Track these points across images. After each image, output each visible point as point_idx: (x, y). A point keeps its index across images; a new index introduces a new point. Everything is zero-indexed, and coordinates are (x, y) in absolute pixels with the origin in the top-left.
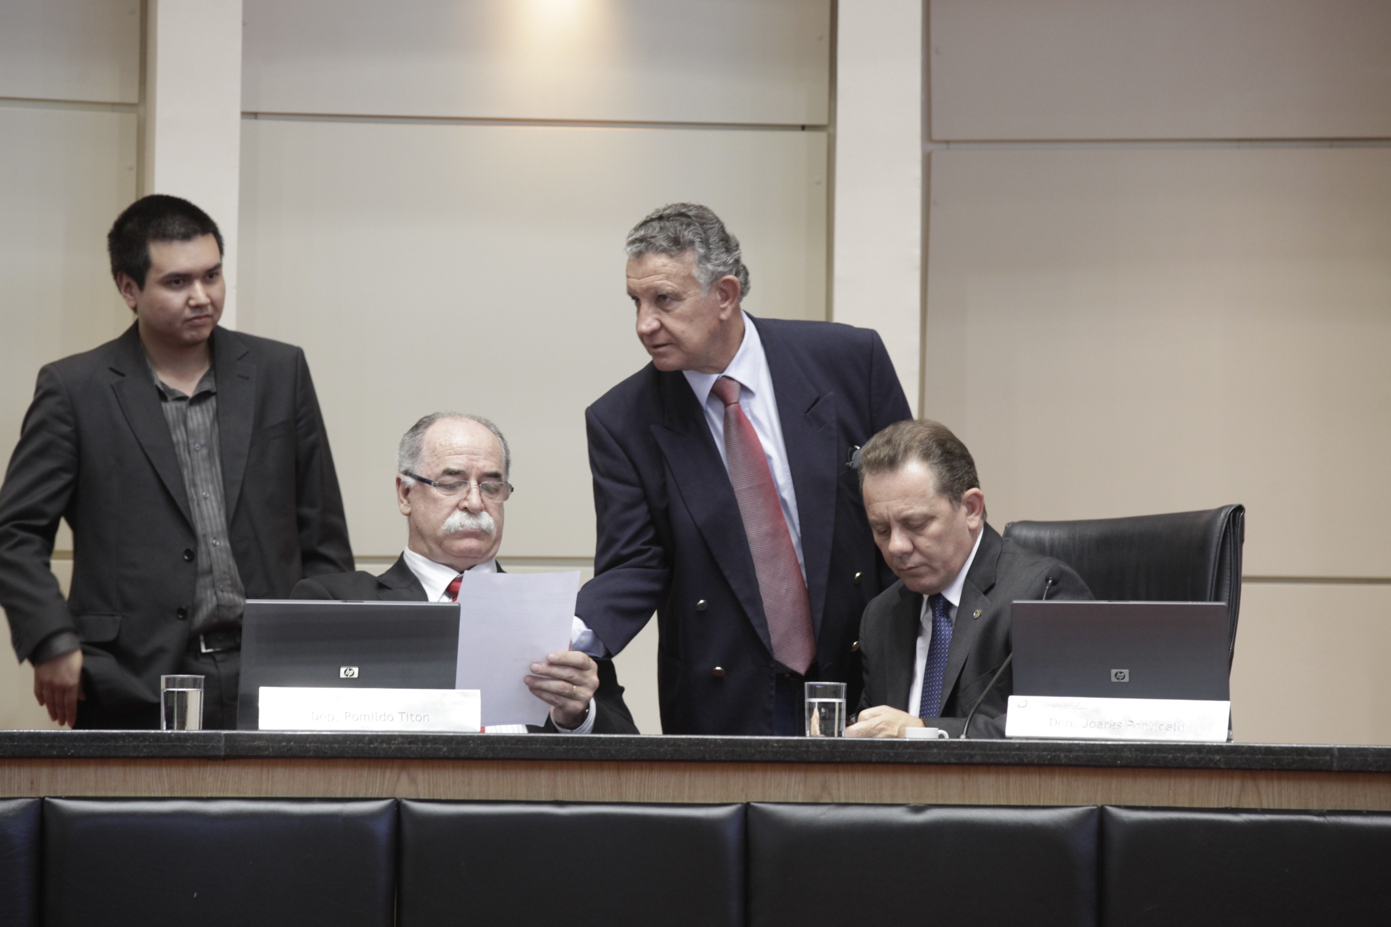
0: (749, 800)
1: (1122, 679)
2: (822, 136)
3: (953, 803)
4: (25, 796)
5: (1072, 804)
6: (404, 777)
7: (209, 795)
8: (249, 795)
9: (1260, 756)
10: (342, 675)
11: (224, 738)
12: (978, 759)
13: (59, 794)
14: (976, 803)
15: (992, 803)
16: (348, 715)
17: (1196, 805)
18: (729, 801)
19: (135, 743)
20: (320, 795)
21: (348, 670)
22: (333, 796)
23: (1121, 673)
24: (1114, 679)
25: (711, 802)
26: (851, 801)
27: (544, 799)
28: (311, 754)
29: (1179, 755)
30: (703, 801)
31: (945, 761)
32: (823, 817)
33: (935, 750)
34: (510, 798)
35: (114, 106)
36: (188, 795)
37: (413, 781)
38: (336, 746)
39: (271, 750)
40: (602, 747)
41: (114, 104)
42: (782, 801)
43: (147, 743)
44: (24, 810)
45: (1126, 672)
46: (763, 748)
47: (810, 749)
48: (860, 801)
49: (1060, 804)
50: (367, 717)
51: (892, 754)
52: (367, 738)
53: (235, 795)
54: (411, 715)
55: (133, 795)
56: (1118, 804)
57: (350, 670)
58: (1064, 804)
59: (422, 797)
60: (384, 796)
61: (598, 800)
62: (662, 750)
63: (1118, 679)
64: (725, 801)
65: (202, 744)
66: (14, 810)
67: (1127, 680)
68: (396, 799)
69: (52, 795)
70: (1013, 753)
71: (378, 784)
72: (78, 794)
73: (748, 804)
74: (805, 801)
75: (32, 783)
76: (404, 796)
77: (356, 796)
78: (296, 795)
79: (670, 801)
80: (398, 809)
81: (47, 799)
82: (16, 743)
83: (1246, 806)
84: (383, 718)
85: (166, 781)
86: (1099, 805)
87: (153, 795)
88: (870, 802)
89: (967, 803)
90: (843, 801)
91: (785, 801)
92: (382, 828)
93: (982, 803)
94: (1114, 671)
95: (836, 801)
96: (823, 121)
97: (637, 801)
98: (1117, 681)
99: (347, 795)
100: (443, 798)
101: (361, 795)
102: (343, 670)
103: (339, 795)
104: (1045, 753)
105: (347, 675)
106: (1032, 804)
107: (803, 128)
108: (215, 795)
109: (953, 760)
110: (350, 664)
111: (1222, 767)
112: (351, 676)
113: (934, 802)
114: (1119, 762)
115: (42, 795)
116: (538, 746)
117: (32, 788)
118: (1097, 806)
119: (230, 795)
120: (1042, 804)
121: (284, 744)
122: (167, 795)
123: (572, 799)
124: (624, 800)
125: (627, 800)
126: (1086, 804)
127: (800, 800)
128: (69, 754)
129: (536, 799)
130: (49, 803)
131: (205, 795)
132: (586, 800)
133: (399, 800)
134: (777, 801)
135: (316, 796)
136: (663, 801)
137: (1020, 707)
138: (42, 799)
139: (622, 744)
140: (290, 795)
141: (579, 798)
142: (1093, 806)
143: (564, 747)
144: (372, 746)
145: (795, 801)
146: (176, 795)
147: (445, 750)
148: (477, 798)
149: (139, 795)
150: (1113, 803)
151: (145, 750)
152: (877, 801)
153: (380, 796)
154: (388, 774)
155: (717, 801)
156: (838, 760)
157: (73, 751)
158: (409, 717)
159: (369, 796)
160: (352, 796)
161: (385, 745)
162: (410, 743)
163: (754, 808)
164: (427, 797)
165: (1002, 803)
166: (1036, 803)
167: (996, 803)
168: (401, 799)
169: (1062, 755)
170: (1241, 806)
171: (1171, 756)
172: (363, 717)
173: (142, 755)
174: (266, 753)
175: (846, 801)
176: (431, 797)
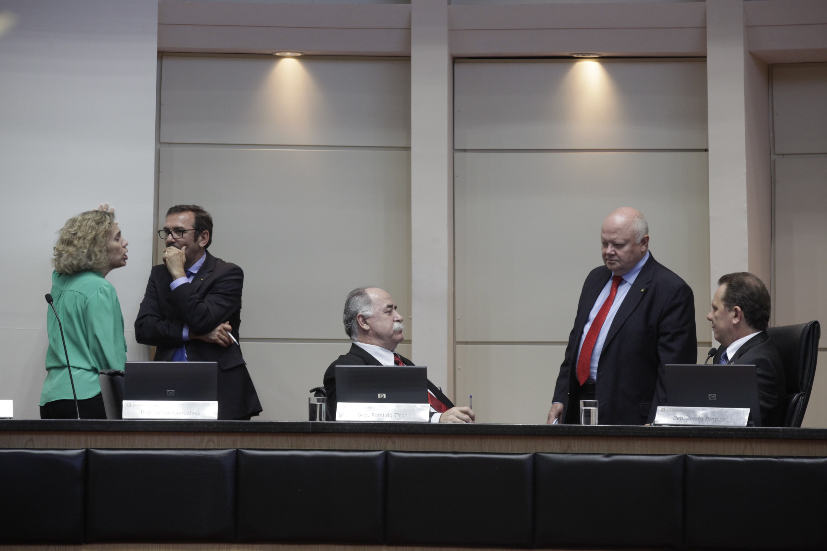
0: (537, 452)
1: (713, 399)
4: (231, 448)
5: (672, 454)
6: (390, 442)
7: (308, 448)
8: (324, 448)
10: (378, 397)
11: (311, 425)
12: (631, 434)
13: (245, 447)
15: (640, 453)
16: (373, 414)
17: (726, 454)
18: (528, 452)
19: (274, 426)
20: (354, 449)
21: (381, 395)
22: (360, 449)
23: (713, 396)
24: (710, 398)
25: (520, 452)
26: (580, 452)
27: (449, 450)
28: (348, 431)
29: (716, 432)
30: (517, 452)
31: (618, 435)
32: (566, 459)
33: (613, 430)
34: (435, 451)
36: (299, 448)
37: (394, 443)
38: (358, 428)
40: (471, 429)
42: (551, 452)
43: (279, 426)
44: (230, 454)
45: (715, 395)
48: (584, 452)
49: (669, 453)
50: (381, 415)
53: (319, 448)
54: (400, 415)
55: (276, 448)
56: (692, 453)
57: (382, 395)
59: (397, 450)
60: (381, 449)
61: (472, 452)
62: (496, 430)
63: (712, 398)
64: (526, 452)
65: (302, 427)
66: (225, 454)
67: (715, 399)
68: (386, 451)
69: (242, 448)
70: (646, 431)
71: (379, 444)
72: (251, 448)
74: (561, 452)
75: (234, 443)
76: (390, 450)
77: (370, 449)
78: (344, 449)
79: (503, 452)
80: (387, 454)
81: (239, 449)
86: (684, 454)
87: (284, 448)
88: (588, 452)
89: (629, 453)
90: (577, 452)
92: (380, 463)
94: (710, 395)
95: (574, 452)
97: (489, 452)
99: (366, 449)
100: (406, 450)
101: (372, 449)
102: (379, 395)
103: (362, 449)
104: (660, 431)
105: (381, 397)
108: (310, 448)
109: (621, 434)
110: (382, 392)
111: (734, 437)
112: (383, 397)
113: (614, 453)
114: (691, 435)
116: (444, 428)
117: (234, 445)
118: (683, 454)
119: (316, 448)
120: (661, 453)
122: (290, 448)
123: (460, 451)
126: (677, 454)
127: (558, 452)
128: (247, 431)
129: (446, 451)
130: (240, 451)
131: (305, 448)
132: (467, 451)
134: (549, 452)
135: (353, 449)
137: (663, 411)
138: (237, 449)
140: (341, 449)
141: (464, 451)
142: (681, 454)
143: (455, 428)
144: (373, 428)
145: (556, 452)
146: (294, 448)
147: (404, 430)
148: (421, 450)
149: (278, 448)
150: (690, 453)
152: (591, 452)
153: (380, 449)
154: (383, 440)
155: (523, 452)
157: (248, 429)
159: (375, 449)
160: (368, 449)
161: (379, 428)
162: (389, 427)
163: (538, 455)
164: (399, 450)
165: (644, 453)
167: (642, 453)
168: (388, 451)
169: (667, 432)
170: (744, 454)
171: (712, 432)
172: (379, 415)
173: (277, 431)
174: (329, 431)
175: (578, 452)
176: (401, 450)
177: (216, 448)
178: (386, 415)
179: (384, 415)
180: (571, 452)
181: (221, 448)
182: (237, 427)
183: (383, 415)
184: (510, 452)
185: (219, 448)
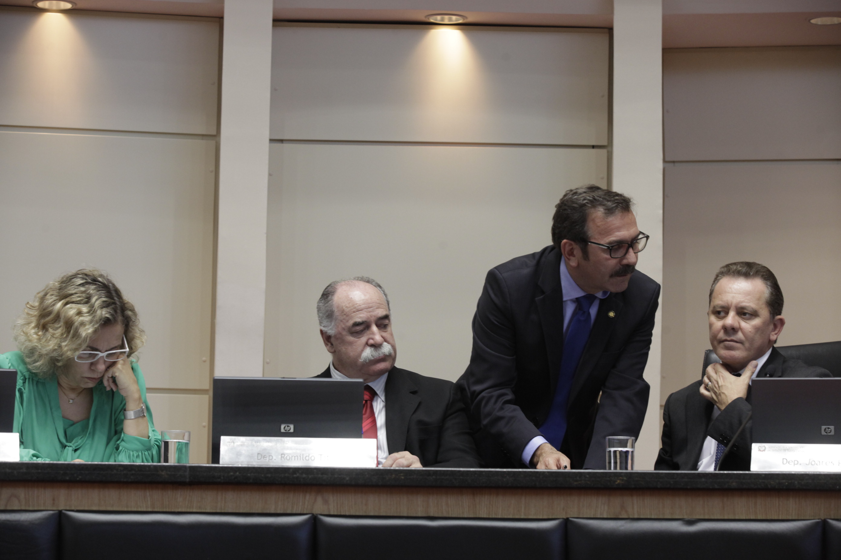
0: (568, 516)
1: (829, 433)
2: (604, 152)
3: (716, 518)
4: (49, 509)
5: (802, 518)
6: (319, 500)
7: (180, 510)
8: (208, 511)
10: (282, 430)
11: (188, 469)
12: (734, 485)
13: (73, 508)
14: (733, 518)
15: (744, 518)
16: (283, 456)
18: (553, 517)
20: (260, 511)
21: (286, 427)
22: (268, 512)
23: (828, 428)
24: (823, 433)
25: (541, 517)
26: (642, 517)
27: (420, 515)
28: (251, 481)
30: (535, 517)
31: (711, 487)
32: (622, 528)
33: (703, 480)
34: (395, 515)
35: (203, 136)
36: (165, 510)
37: (326, 502)
38: (269, 475)
39: (222, 478)
40: (461, 477)
41: (203, 135)
42: (592, 517)
44: (48, 519)
45: (832, 427)
46: (578, 478)
48: (649, 517)
49: (794, 518)
50: (296, 458)
52: (291, 470)
53: (198, 511)
55: (125, 509)
56: (836, 518)
57: (288, 426)
58: (796, 518)
59: (332, 513)
60: (305, 512)
61: (459, 516)
62: (505, 480)
63: (826, 433)
64: (550, 517)
65: (173, 473)
66: (39, 519)
67: (833, 433)
68: (313, 514)
69: (68, 508)
70: (760, 481)
71: (301, 504)
72: (86, 508)
73: (567, 519)
74: (609, 517)
75: (54, 500)
76: (319, 513)
77: (285, 512)
78: (241, 511)
79: (511, 517)
80: (314, 521)
81: (64, 512)
85: (149, 500)
86: (823, 518)
87: (140, 510)
88: (656, 517)
89: (726, 518)
90: (636, 516)
91: (594, 517)
92: (304, 536)
93: (737, 518)
94: (823, 427)
95: (631, 517)
96: (605, 143)
97: (487, 517)
98: (826, 434)
99: (279, 512)
100: (347, 514)
101: (289, 512)
102: (283, 426)
103: (272, 511)
104: (784, 481)
105: (286, 430)
106: (773, 518)
107: (593, 147)
108: (183, 510)
110: (288, 422)
112: (289, 431)
113: (702, 517)
114: (838, 488)
115: (60, 509)
117: (54, 504)
118: (821, 519)
119: (194, 510)
120: (780, 518)
121: (232, 474)
122: (150, 510)
123: (440, 515)
124: (478, 516)
125: (480, 516)
126: (812, 518)
127: (605, 516)
129: (414, 515)
130: (65, 514)
131: (177, 510)
132: (450, 516)
133: (316, 515)
134: (589, 516)
135: (257, 512)
136: (506, 517)
137: (761, 451)
138: (60, 512)
139: (476, 476)
140: (237, 511)
141: (445, 515)
142: (819, 519)
143: (434, 477)
145: (601, 517)
146: (156, 510)
148: (372, 514)
149: (129, 509)
150: (833, 517)
151: (132, 477)
152: (661, 517)
153: (302, 512)
154: (308, 497)
155: (545, 517)
156: (633, 486)
157: (80, 477)
159: (294, 512)
160: (282, 512)
161: (304, 476)
163: (571, 521)
164: (336, 513)
165: (752, 518)
166: (776, 518)
167: (747, 518)
168: (317, 514)
169: (796, 482)
172: (293, 458)
173: (130, 480)
174: (219, 480)
175: (638, 517)
176: (339, 514)
177: (23, 508)
178: (304, 456)
179: (302, 457)
180: (627, 517)
181: (31, 508)
182: (62, 472)
183: (299, 457)
184: (522, 517)
185: (27, 508)
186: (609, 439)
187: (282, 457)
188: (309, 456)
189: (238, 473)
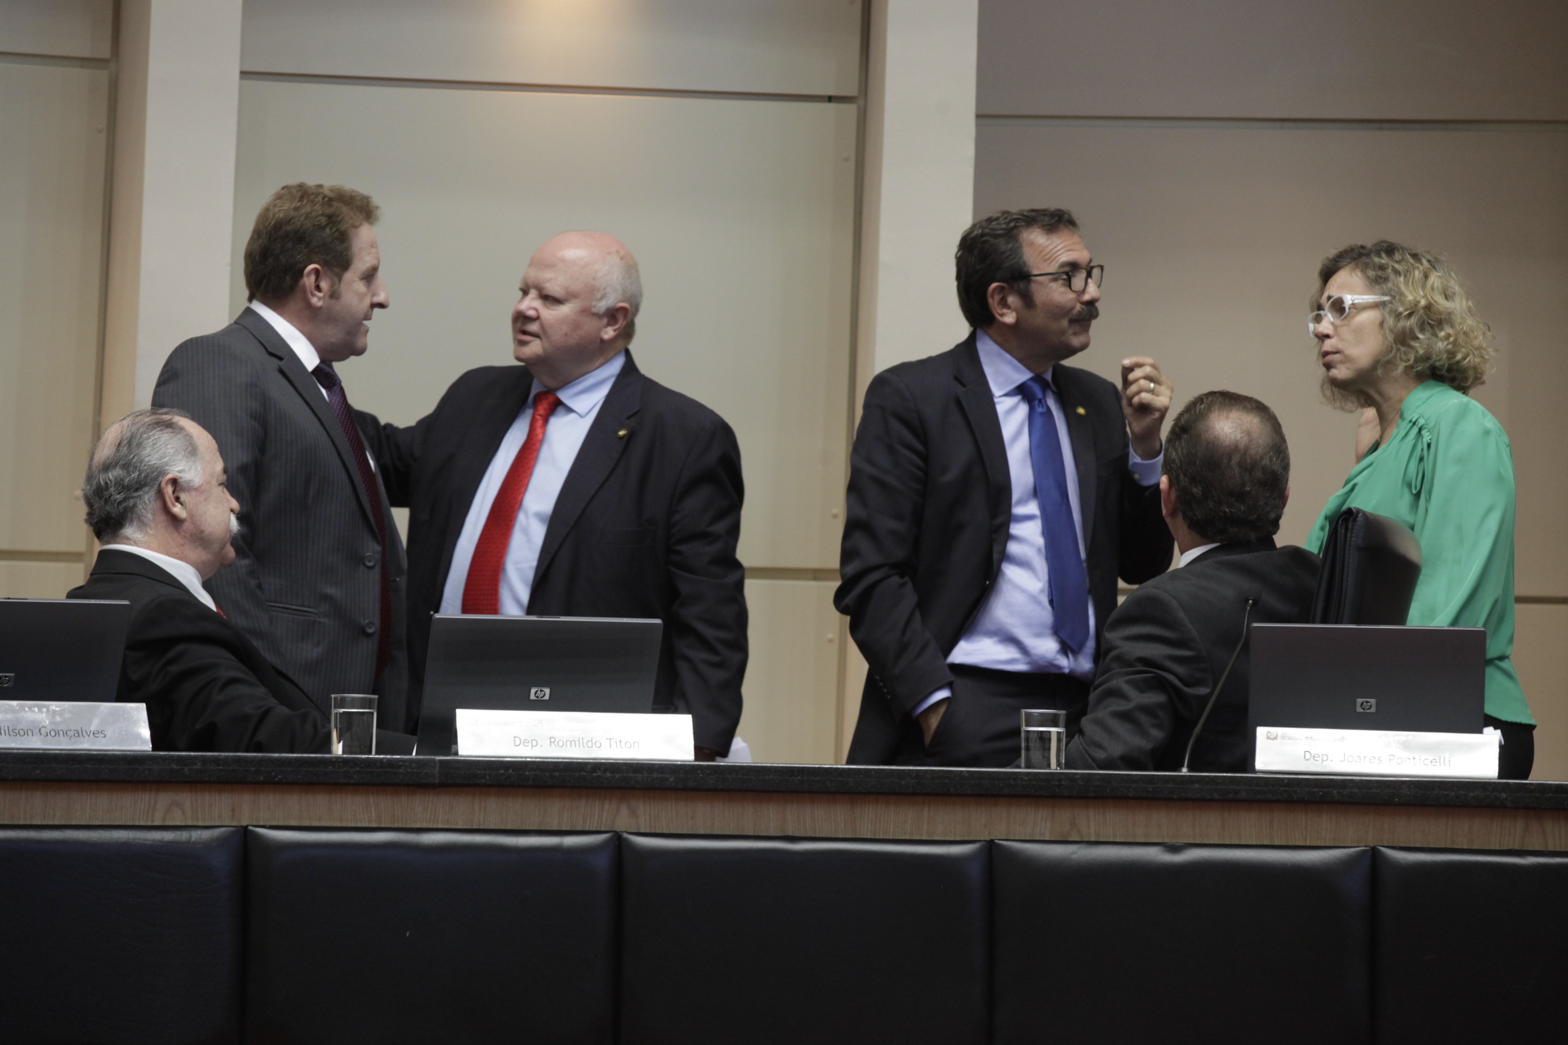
0: (993, 838)
1: (1368, 709)
2: (851, 109)
3: (1211, 842)
4: (226, 824)
5: (1341, 845)
6: (624, 810)
7: (418, 826)
8: (460, 826)
9: (1550, 795)
10: (532, 697)
11: (438, 765)
12: (1243, 794)
13: (262, 823)
14: (1237, 843)
15: (1254, 843)
16: (553, 740)
17: (1476, 847)
18: (971, 838)
19: (345, 769)
20: (536, 827)
21: (539, 692)
22: (549, 828)
23: (1367, 702)
24: (1359, 710)
25: (952, 839)
26: (1101, 840)
27: (772, 833)
28: (530, 782)
29: (1462, 792)
30: (942, 838)
31: (1208, 797)
32: (1075, 856)
34: (736, 833)
35: (83, 61)
36: (396, 826)
37: (633, 813)
38: (557, 774)
39: (488, 778)
40: (840, 779)
42: (1028, 838)
43: (358, 769)
44: (225, 839)
45: (1373, 701)
46: (1012, 781)
47: (1063, 783)
48: (1111, 840)
50: (573, 743)
51: (1151, 789)
52: (589, 766)
53: (445, 826)
54: (620, 742)
55: (339, 825)
56: (1391, 845)
57: (541, 691)
58: (1332, 844)
59: (642, 831)
60: (603, 829)
61: (830, 836)
62: (903, 782)
63: (1364, 709)
64: (966, 838)
65: (416, 770)
66: (217, 839)
67: (1373, 710)
68: (615, 832)
69: (254, 824)
70: (1282, 789)
71: (596, 817)
72: (281, 823)
73: (992, 841)
74: (1053, 839)
75: (233, 810)
76: (624, 830)
77: (573, 829)
78: (509, 827)
79: (907, 837)
80: (618, 843)
81: (250, 828)
82: (221, 767)
83: (1531, 848)
84: (590, 744)
85: (373, 811)
86: (1372, 846)
87: (359, 825)
88: (1122, 840)
89: (1227, 842)
90: (1093, 839)
91: (1031, 839)
92: (602, 863)
93: (1243, 843)
94: (1359, 701)
95: (1085, 839)
96: (852, 90)
97: (873, 837)
98: (1365, 711)
99: (564, 828)
100: (665, 831)
101: (579, 828)
102: (533, 690)
103: (555, 828)
104: (1316, 790)
105: (537, 697)
106: (1297, 844)
107: (830, 99)
108: (424, 826)
109: (1216, 796)
111: (1509, 806)
112: (541, 697)
113: (1191, 841)
114: (1397, 800)
115: (244, 823)
116: (771, 777)
117: (233, 816)
118: (1369, 847)
119: (440, 826)
121: (502, 771)
122: (374, 825)
123: (802, 835)
124: (858, 837)
125: (862, 837)
126: (1356, 845)
127: (1047, 838)
128: (277, 779)
129: (765, 834)
130: (253, 833)
131: (414, 826)
132: (817, 835)
133: (620, 833)
134: (1023, 839)
135: (531, 828)
136: (900, 838)
138: (244, 828)
139: (861, 776)
140: (503, 827)
141: (810, 834)
142: (1365, 847)
143: (799, 778)
144: (595, 774)
145: (1042, 839)
146: (383, 825)
147: (672, 780)
148: (702, 832)
149: (344, 825)
150: (1386, 845)
151: (355, 777)
152: (1131, 840)
153: (598, 829)
154: (607, 803)
155: (958, 839)
156: (1093, 795)
157: (280, 777)
158: (618, 743)
159: (587, 829)
160: (569, 828)
161: (608, 774)
162: (635, 772)
163: (998, 845)
164: (648, 831)
165: (1265, 843)
166: (1301, 844)
168: (622, 832)
169: (1335, 792)
170: (1525, 848)
171: (1453, 793)
172: (568, 743)
173: (352, 781)
174: (483, 781)
175: (1097, 840)
176: (653, 831)
177: (190, 823)
178: (585, 741)
179: (581, 741)
180: (1079, 839)
181: (200, 824)
182: (253, 769)
183: (577, 743)
184: (924, 838)
185: (195, 823)
186: (1026, 713)
187: (551, 742)
188: (592, 741)
189: (511, 771)
